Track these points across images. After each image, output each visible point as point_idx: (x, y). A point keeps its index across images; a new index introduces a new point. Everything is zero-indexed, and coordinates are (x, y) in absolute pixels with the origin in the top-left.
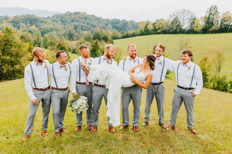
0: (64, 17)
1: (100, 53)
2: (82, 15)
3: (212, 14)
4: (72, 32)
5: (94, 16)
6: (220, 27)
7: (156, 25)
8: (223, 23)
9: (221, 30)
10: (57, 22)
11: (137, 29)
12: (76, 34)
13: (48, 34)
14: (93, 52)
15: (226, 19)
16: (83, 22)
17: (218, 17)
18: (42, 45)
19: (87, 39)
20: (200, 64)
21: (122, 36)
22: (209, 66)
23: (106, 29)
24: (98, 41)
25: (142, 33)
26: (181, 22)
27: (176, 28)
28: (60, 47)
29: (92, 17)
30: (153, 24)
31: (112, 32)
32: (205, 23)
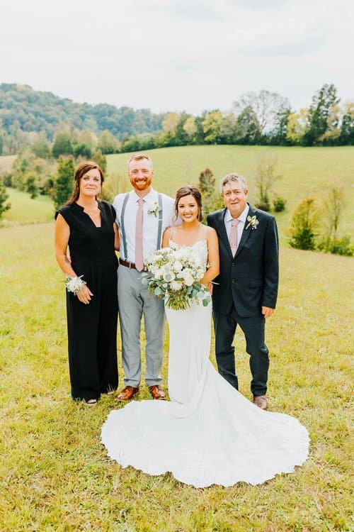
2: (22, 92)
3: (325, 104)
5: (50, 95)
6: (342, 133)
7: (203, 123)
8: (347, 123)
9: (343, 140)
11: (158, 131)
12: (9, 138)
14: (63, 184)
15: (352, 117)
16: (25, 110)
17: (337, 111)
19: (41, 153)
20: (299, 213)
21: (124, 146)
22: (317, 218)
23: (81, 129)
25: (171, 141)
26: (258, 119)
27: (248, 131)
29: (46, 98)
30: (196, 121)
31: (98, 136)
32: (309, 123)
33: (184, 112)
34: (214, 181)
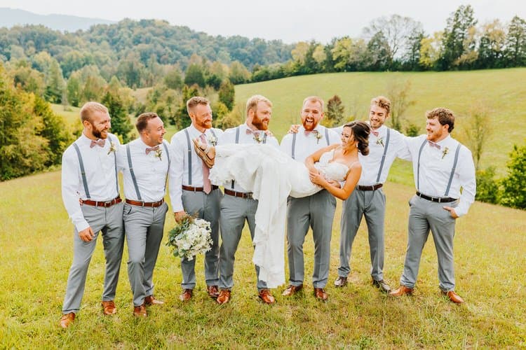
0: (117, 31)
2: (160, 27)
3: (461, 26)
4: (135, 68)
5: (186, 29)
6: (479, 56)
7: (332, 51)
8: (485, 45)
9: (481, 63)
10: (99, 43)
11: (288, 61)
12: (146, 71)
13: (79, 71)
15: (491, 38)
16: (162, 44)
17: (474, 34)
18: (64, 97)
19: (173, 84)
21: (255, 75)
23: (215, 60)
24: (198, 89)
25: (300, 70)
26: (389, 44)
27: (379, 57)
28: (109, 103)
29: (182, 32)
30: (325, 49)
31: (230, 67)
32: (444, 47)
33: (314, 41)
34: (343, 108)
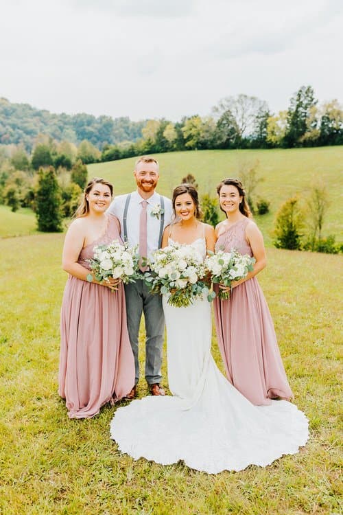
1: (61, 198)
3: (303, 106)
5: (27, 107)
6: (321, 134)
7: (183, 129)
8: (326, 124)
9: (322, 140)
11: (137, 139)
14: (44, 195)
15: (331, 117)
17: (315, 112)
19: (20, 165)
20: (283, 214)
21: (104, 155)
22: (301, 218)
23: (61, 139)
24: (53, 171)
25: (151, 148)
26: (238, 123)
27: (228, 135)
29: (24, 110)
30: (175, 128)
31: (77, 146)
32: (288, 125)
33: (163, 119)
34: (197, 186)
